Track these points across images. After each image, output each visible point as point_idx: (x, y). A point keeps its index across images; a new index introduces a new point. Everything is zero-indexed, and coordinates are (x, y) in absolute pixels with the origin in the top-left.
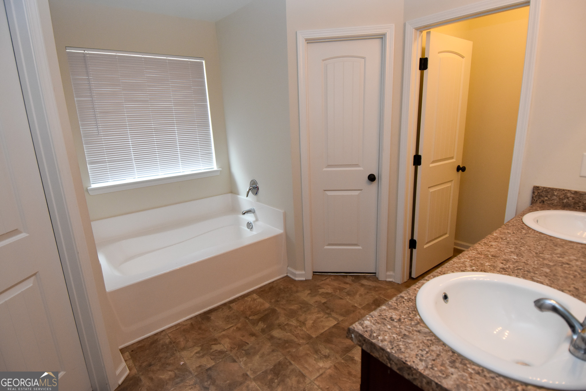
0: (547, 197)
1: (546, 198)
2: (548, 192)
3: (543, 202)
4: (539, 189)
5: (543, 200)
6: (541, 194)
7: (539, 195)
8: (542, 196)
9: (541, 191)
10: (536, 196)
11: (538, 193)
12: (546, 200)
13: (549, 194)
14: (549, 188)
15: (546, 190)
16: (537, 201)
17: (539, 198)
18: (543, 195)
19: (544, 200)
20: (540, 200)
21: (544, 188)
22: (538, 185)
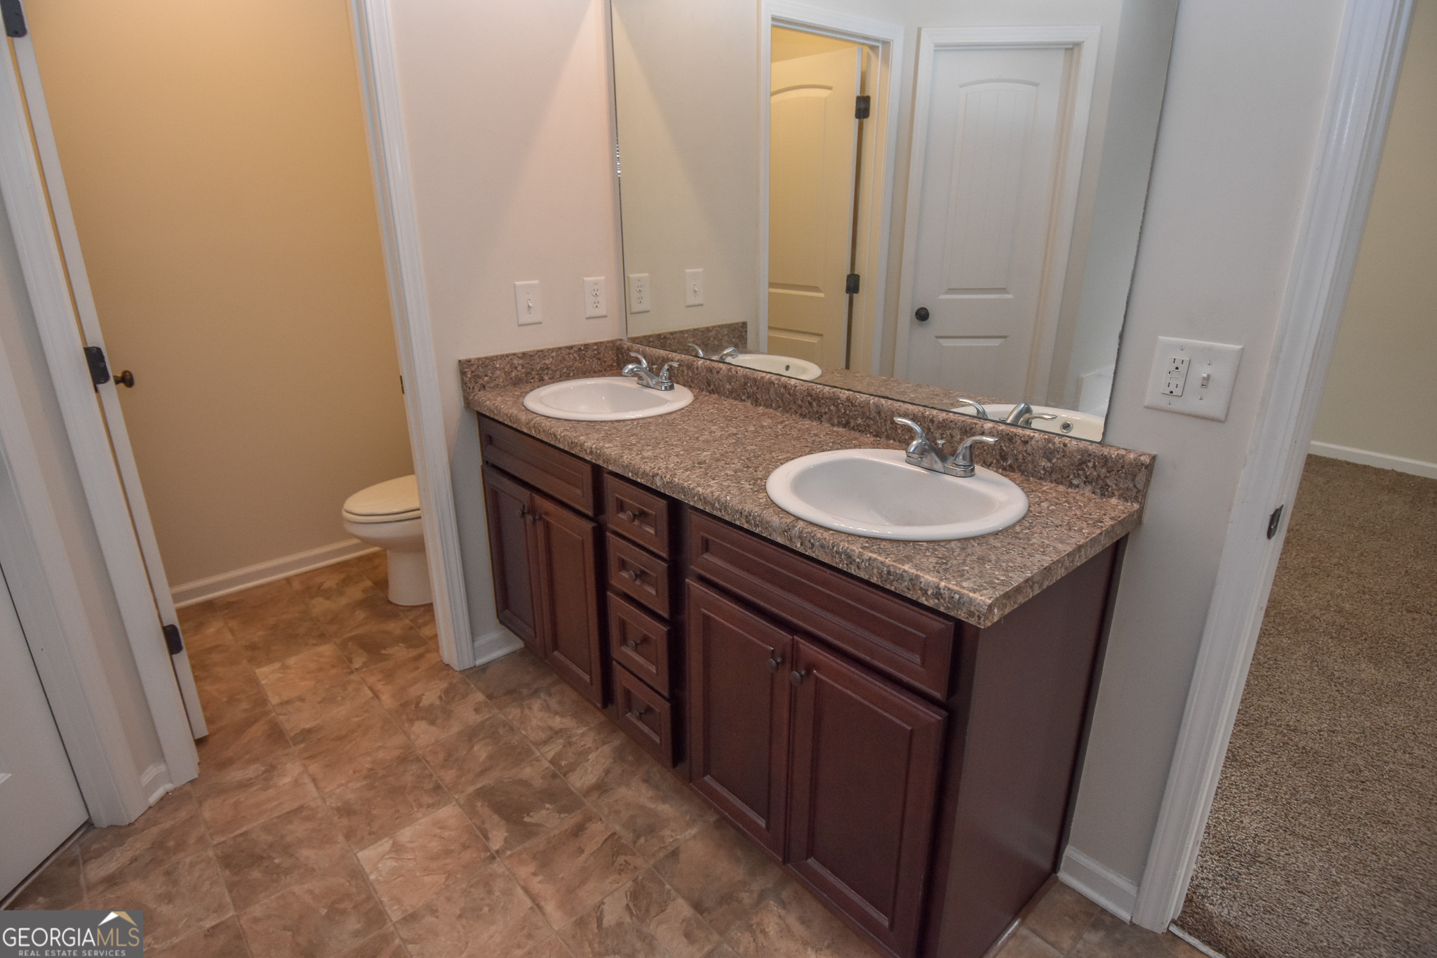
0: (487, 376)
1: (486, 378)
2: (486, 366)
3: (484, 387)
4: (473, 364)
5: (482, 384)
6: (476, 373)
7: (475, 376)
8: (479, 377)
9: (476, 366)
10: (470, 378)
11: (472, 372)
12: (488, 382)
13: (489, 370)
14: (486, 358)
15: (483, 364)
16: (473, 388)
17: (476, 383)
18: (480, 374)
19: (485, 384)
20: (478, 385)
21: (478, 359)
22: (463, 357)
